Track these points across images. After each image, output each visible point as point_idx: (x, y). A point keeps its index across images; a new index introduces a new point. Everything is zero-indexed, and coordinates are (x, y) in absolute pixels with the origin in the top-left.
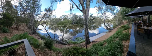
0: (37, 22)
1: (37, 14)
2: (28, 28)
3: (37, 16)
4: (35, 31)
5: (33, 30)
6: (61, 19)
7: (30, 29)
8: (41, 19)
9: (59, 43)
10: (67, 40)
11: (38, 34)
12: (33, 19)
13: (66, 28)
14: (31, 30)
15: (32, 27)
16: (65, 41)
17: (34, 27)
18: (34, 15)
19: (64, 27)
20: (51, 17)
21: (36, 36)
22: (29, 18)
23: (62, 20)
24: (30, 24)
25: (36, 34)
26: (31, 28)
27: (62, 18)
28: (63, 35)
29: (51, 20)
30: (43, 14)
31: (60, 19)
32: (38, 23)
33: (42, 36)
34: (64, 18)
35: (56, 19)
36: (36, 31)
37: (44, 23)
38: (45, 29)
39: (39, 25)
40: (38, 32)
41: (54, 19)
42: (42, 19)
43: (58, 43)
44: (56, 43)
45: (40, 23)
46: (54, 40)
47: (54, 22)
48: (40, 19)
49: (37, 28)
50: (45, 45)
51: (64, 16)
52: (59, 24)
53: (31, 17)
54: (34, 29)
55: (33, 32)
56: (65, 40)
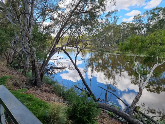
0: (46, 38)
1: (43, 9)
2: (10, 64)
3: (43, 14)
4: (39, 76)
5: (31, 73)
6: (140, 29)
7: (17, 67)
8: (61, 30)
9: (121, 118)
10: (155, 119)
11: (50, 84)
12: (29, 27)
13: (155, 66)
14: (24, 73)
15: (28, 61)
16: (145, 119)
17: (33, 62)
18: (32, 13)
19: (148, 61)
20: (100, 20)
21: (44, 94)
22: (9, 23)
23: (144, 31)
24: (19, 50)
25: (44, 87)
26: (22, 64)
27: (145, 22)
28: (140, 93)
29: (98, 30)
30: (68, 10)
31: (133, 28)
32: (50, 42)
33: (65, 90)
34: (152, 23)
35: (117, 30)
36: (42, 75)
37: (73, 42)
38: (75, 65)
39: (53, 52)
40: (50, 77)
41: (108, 28)
42: (65, 30)
43: (116, 118)
44: (112, 116)
45: (57, 42)
46: (104, 107)
47: (107, 40)
48: (57, 28)
49: (45, 63)
50: (70, 118)
51: (156, 12)
52: (127, 49)
53: (21, 18)
54: (34, 69)
55: (31, 81)
56: (144, 115)
